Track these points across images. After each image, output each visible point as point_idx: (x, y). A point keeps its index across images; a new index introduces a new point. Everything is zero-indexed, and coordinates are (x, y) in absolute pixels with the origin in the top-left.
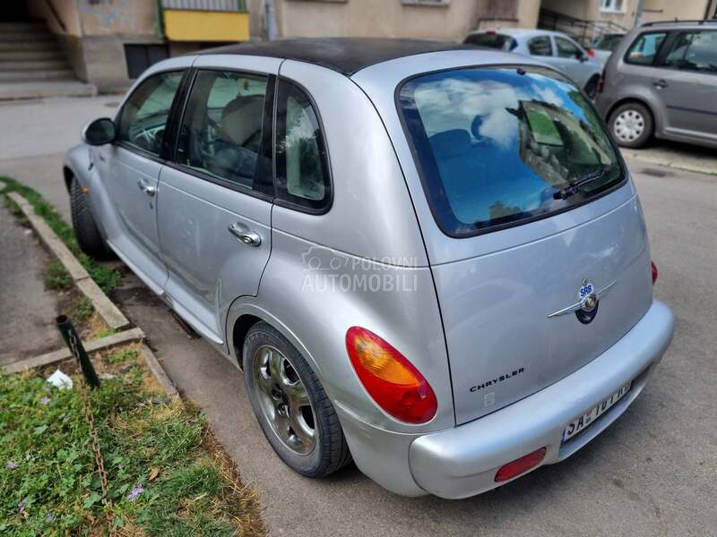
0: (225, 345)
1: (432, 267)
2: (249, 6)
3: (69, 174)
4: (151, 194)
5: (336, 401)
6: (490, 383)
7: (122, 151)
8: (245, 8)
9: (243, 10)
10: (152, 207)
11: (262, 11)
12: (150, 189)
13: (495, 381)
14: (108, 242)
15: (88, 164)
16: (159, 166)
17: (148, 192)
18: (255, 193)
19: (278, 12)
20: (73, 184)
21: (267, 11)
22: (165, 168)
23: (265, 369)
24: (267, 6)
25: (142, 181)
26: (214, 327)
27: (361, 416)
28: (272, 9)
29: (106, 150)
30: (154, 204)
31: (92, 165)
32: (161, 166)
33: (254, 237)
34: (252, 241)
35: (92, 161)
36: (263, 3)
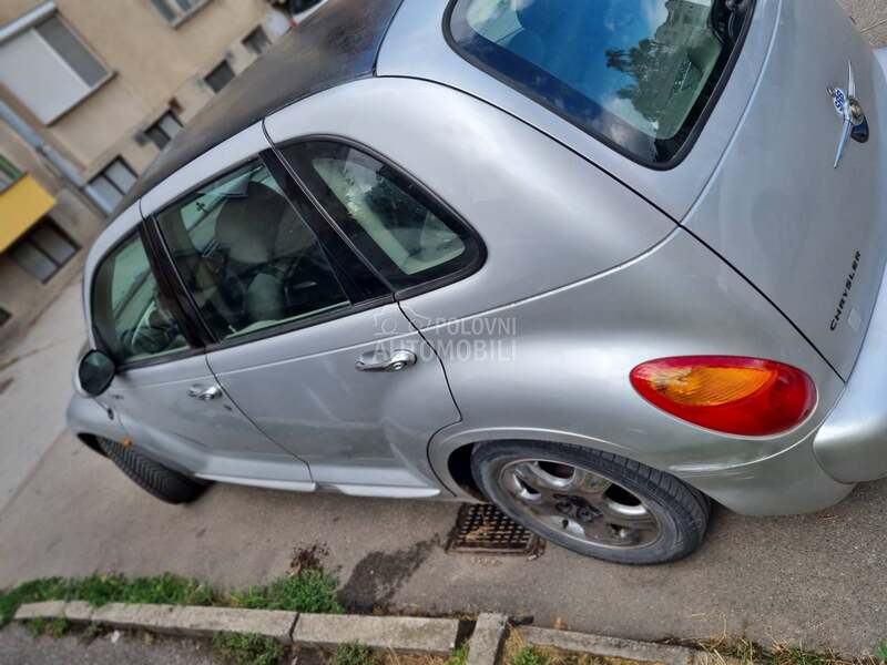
0: (446, 491)
1: (682, 224)
2: (20, 167)
3: (90, 440)
4: (218, 395)
5: (672, 468)
6: (843, 301)
7: (133, 373)
8: (18, 171)
9: (17, 176)
10: (230, 409)
11: (38, 159)
12: (212, 391)
13: (845, 295)
14: (198, 475)
15: (106, 414)
16: (200, 359)
17: (213, 396)
18: (359, 305)
19: (55, 146)
20: (103, 445)
21: (45, 155)
22: (212, 356)
23: (525, 491)
24: (39, 150)
25: (193, 389)
26: (417, 482)
27: (725, 462)
28: (47, 148)
29: (116, 387)
30: (230, 404)
31: (110, 412)
32: (203, 357)
33: (401, 356)
34: (405, 363)
35: (107, 407)
36: (32, 150)
